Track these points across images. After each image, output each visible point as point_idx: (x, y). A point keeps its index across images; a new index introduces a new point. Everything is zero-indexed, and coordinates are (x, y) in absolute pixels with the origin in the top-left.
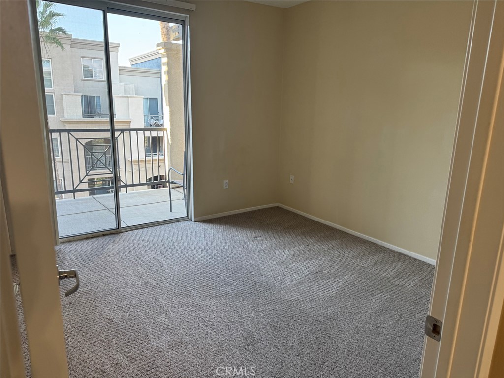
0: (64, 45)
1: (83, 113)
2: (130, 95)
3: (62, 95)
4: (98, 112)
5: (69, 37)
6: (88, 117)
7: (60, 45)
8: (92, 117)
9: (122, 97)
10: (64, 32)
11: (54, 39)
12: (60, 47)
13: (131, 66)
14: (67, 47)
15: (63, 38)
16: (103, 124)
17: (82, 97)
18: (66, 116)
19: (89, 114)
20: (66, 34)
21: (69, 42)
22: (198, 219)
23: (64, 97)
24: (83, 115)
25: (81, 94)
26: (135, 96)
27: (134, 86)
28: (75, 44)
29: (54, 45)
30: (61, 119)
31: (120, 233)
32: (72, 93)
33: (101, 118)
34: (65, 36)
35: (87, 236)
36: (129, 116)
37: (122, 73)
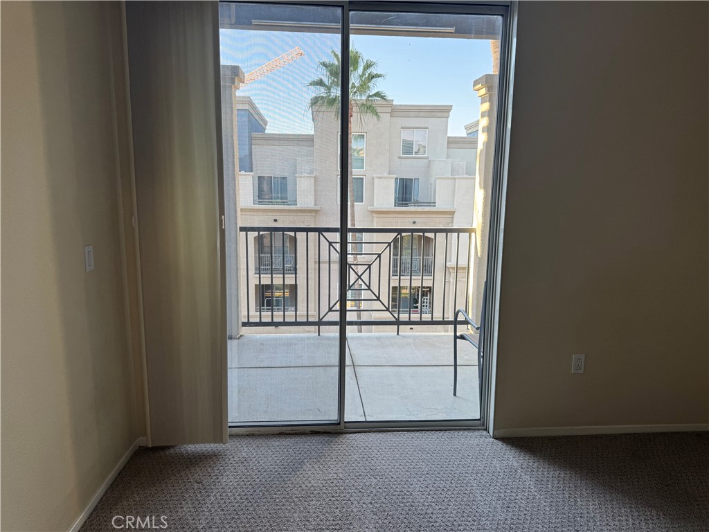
0: (380, 114)
1: (395, 200)
2: (458, 175)
3: (373, 178)
4: (414, 199)
5: (389, 103)
6: (402, 205)
7: (377, 114)
8: (406, 205)
9: (448, 178)
10: (383, 98)
11: (370, 107)
12: (375, 118)
13: (466, 136)
14: (385, 117)
15: (382, 106)
16: (417, 216)
17: (397, 179)
18: (375, 205)
19: (404, 202)
20: (385, 99)
21: (389, 110)
22: (501, 433)
23: (375, 180)
24: (395, 203)
25: (395, 176)
26: (465, 176)
27: (465, 163)
28: (397, 111)
29: (369, 115)
30: (370, 208)
31: (341, 433)
32: (385, 175)
33: (416, 207)
34: (385, 103)
35: (284, 429)
36: (453, 205)
37: (451, 145)
